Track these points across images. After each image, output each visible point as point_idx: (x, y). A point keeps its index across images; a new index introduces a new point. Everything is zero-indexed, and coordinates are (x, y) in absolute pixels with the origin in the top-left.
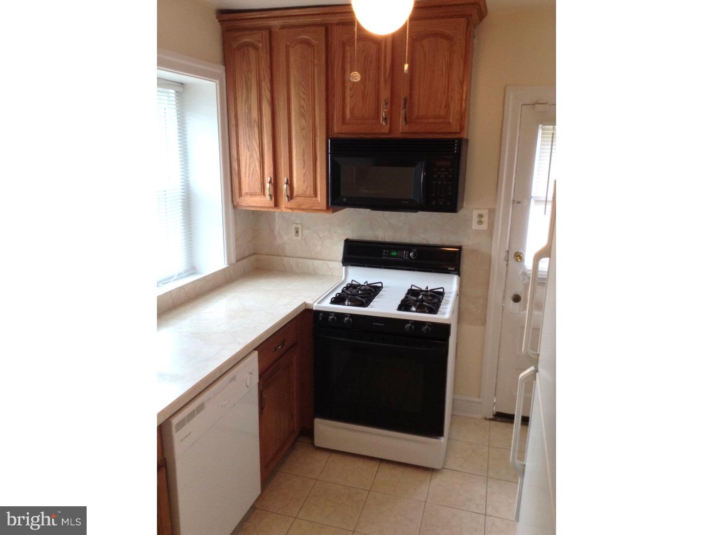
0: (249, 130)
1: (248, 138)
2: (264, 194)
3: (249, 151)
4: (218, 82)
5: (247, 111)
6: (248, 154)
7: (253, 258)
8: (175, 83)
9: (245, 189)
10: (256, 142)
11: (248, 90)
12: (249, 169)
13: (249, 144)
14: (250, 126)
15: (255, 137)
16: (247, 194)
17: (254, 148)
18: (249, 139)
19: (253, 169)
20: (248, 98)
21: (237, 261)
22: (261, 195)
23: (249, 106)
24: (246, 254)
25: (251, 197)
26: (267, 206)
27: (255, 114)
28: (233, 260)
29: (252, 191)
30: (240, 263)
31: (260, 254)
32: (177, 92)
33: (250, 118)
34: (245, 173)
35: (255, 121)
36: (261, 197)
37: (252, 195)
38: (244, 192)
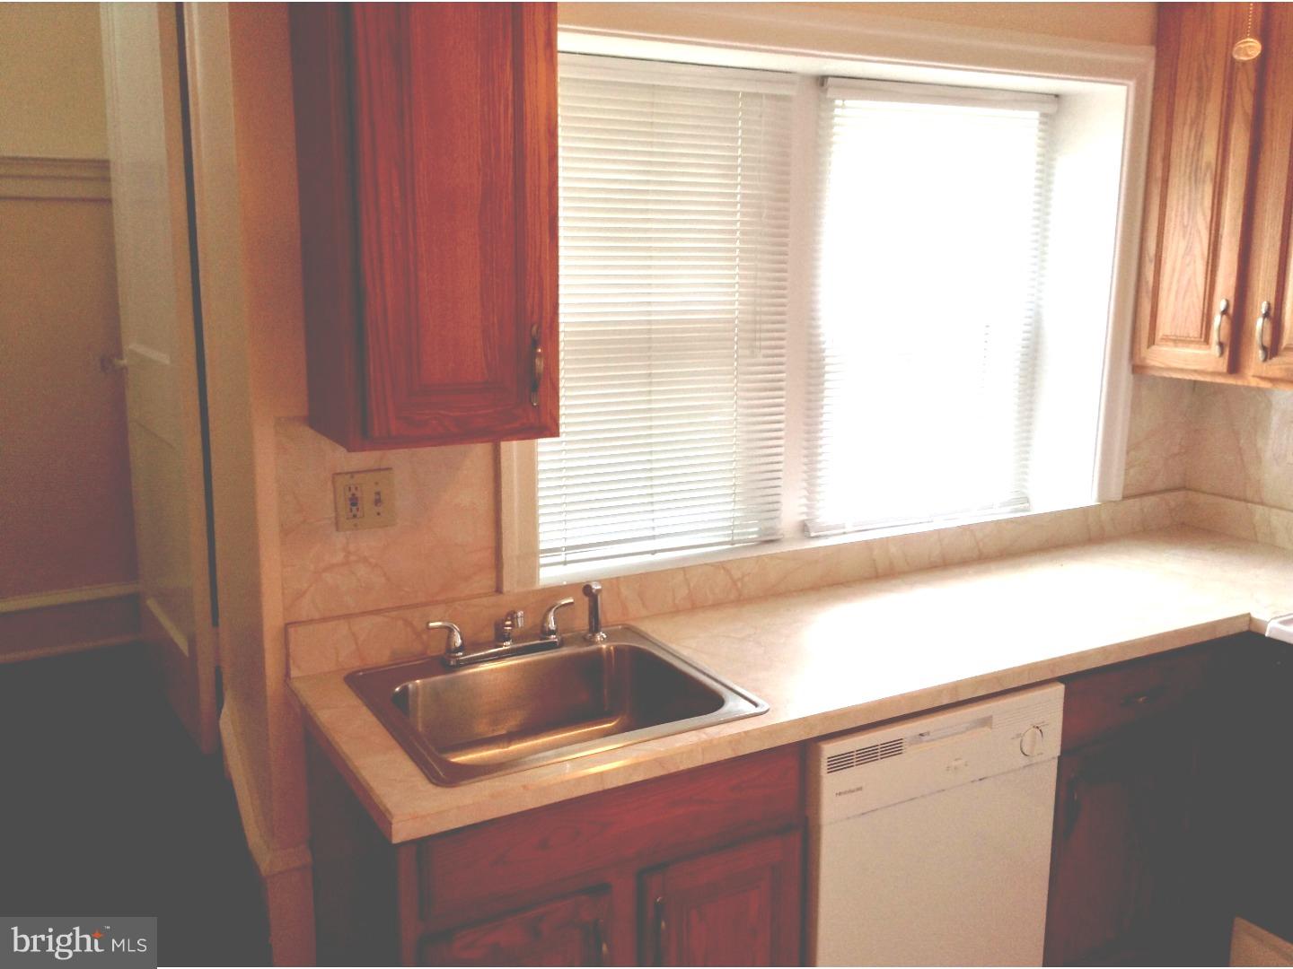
0: (1190, 191)
1: (1186, 210)
2: (1207, 341)
3: (1184, 236)
4: (1132, 84)
5: (1192, 145)
6: (1183, 245)
7: (1174, 499)
8: (1045, 97)
9: (1165, 327)
10: (1204, 215)
11: (1202, 96)
12: (1179, 281)
13: (1186, 223)
14: (1195, 178)
15: (1202, 204)
16: (1166, 339)
17: (1199, 232)
18: (1189, 209)
19: (1189, 280)
20: (1200, 114)
21: (1125, 497)
22: (1198, 342)
23: (1199, 134)
24: (1159, 483)
25: (1176, 346)
26: (1210, 369)
27: (1210, 152)
28: (1116, 492)
29: (1178, 334)
30: (1135, 504)
31: (1196, 490)
32: (1044, 115)
33: (1198, 160)
34: (1169, 290)
35: (1208, 165)
36: (1200, 348)
37: (1178, 341)
38: (1160, 334)
